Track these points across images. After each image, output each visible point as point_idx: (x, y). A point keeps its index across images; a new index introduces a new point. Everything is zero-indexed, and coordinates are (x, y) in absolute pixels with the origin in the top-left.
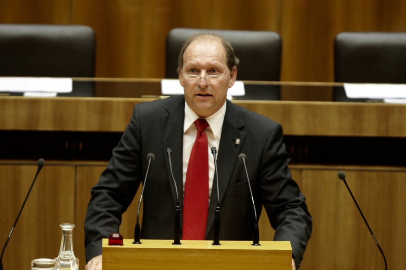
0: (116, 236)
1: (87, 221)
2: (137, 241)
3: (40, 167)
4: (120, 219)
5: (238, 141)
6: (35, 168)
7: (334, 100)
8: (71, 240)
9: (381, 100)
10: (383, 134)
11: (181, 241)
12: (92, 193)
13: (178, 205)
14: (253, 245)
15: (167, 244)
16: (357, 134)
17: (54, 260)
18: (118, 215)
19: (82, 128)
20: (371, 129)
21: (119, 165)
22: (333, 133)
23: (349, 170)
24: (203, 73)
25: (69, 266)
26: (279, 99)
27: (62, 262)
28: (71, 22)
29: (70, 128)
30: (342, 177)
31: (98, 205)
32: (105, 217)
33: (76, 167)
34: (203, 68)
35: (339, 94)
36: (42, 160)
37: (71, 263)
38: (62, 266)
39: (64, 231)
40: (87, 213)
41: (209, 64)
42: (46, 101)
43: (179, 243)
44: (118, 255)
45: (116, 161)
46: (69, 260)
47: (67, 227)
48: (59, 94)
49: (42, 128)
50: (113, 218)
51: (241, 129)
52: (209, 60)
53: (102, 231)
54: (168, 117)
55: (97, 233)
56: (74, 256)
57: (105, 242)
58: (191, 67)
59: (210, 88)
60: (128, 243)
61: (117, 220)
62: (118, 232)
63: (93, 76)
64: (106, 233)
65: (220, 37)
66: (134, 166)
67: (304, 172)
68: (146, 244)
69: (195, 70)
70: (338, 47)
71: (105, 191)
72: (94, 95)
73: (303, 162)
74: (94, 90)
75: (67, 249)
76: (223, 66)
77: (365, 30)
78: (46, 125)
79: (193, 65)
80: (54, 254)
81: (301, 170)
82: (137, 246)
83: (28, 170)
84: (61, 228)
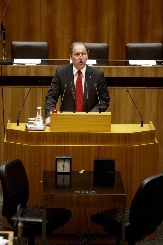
0: (55, 110)
1: (45, 106)
2: (62, 112)
3: (30, 88)
4: (56, 105)
5: (91, 77)
6: (29, 88)
7: (126, 65)
8: (40, 112)
9: (141, 65)
10: (141, 76)
11: (76, 112)
12: (46, 98)
13: (75, 100)
14: (99, 113)
15: (71, 113)
16: (133, 77)
17: (35, 118)
18: (55, 104)
19: (44, 75)
20: (137, 75)
21: (53, 88)
22: (125, 76)
23: (130, 88)
24: (81, 55)
25: (40, 120)
26: (108, 66)
27: (37, 119)
28: (40, 41)
29: (40, 75)
30: (128, 91)
31: (48, 101)
32: (51, 105)
33: (42, 88)
34: (81, 53)
35: (127, 63)
36: (31, 86)
37: (40, 119)
38: (38, 120)
39: (38, 109)
40: (45, 104)
41: (82, 52)
42: (32, 67)
43: (75, 113)
44: (55, 117)
45: (52, 86)
46: (40, 118)
47: (39, 108)
48: (37, 64)
49: (31, 75)
50: (53, 105)
51: (91, 73)
52: (82, 50)
53: (50, 109)
54: (68, 71)
55: (49, 110)
56: (41, 117)
57: (51, 113)
58: (76, 53)
59: (83, 60)
60: (59, 113)
61: (55, 106)
62: (55, 109)
63: (48, 58)
64: (52, 110)
65: (84, 45)
66: (59, 88)
67: (116, 89)
68: (65, 113)
69: (78, 54)
70: (127, 48)
71: (50, 97)
72: (48, 65)
73: (116, 86)
74: (49, 63)
75: (39, 114)
76: (86, 52)
77: (136, 42)
78: (33, 74)
79: (77, 53)
80: (35, 116)
81: (115, 88)
82: (62, 114)
83: (27, 89)
84: (37, 108)
